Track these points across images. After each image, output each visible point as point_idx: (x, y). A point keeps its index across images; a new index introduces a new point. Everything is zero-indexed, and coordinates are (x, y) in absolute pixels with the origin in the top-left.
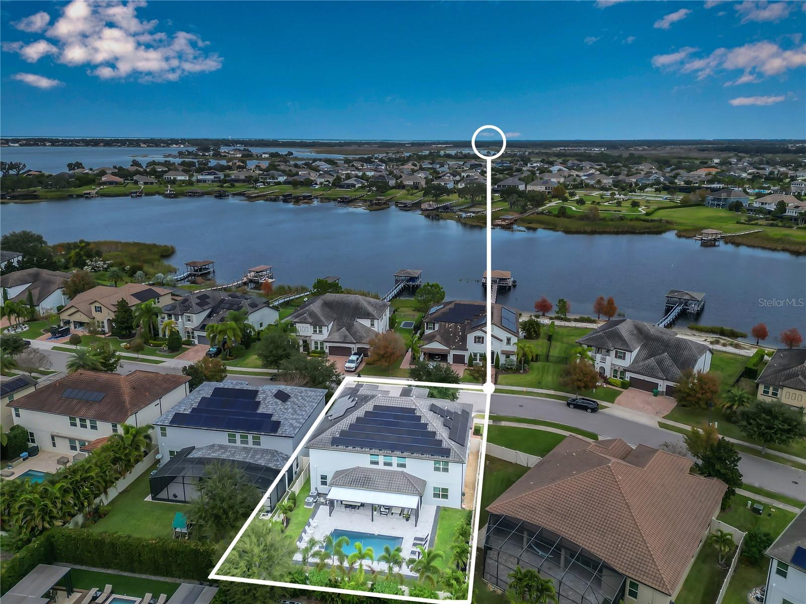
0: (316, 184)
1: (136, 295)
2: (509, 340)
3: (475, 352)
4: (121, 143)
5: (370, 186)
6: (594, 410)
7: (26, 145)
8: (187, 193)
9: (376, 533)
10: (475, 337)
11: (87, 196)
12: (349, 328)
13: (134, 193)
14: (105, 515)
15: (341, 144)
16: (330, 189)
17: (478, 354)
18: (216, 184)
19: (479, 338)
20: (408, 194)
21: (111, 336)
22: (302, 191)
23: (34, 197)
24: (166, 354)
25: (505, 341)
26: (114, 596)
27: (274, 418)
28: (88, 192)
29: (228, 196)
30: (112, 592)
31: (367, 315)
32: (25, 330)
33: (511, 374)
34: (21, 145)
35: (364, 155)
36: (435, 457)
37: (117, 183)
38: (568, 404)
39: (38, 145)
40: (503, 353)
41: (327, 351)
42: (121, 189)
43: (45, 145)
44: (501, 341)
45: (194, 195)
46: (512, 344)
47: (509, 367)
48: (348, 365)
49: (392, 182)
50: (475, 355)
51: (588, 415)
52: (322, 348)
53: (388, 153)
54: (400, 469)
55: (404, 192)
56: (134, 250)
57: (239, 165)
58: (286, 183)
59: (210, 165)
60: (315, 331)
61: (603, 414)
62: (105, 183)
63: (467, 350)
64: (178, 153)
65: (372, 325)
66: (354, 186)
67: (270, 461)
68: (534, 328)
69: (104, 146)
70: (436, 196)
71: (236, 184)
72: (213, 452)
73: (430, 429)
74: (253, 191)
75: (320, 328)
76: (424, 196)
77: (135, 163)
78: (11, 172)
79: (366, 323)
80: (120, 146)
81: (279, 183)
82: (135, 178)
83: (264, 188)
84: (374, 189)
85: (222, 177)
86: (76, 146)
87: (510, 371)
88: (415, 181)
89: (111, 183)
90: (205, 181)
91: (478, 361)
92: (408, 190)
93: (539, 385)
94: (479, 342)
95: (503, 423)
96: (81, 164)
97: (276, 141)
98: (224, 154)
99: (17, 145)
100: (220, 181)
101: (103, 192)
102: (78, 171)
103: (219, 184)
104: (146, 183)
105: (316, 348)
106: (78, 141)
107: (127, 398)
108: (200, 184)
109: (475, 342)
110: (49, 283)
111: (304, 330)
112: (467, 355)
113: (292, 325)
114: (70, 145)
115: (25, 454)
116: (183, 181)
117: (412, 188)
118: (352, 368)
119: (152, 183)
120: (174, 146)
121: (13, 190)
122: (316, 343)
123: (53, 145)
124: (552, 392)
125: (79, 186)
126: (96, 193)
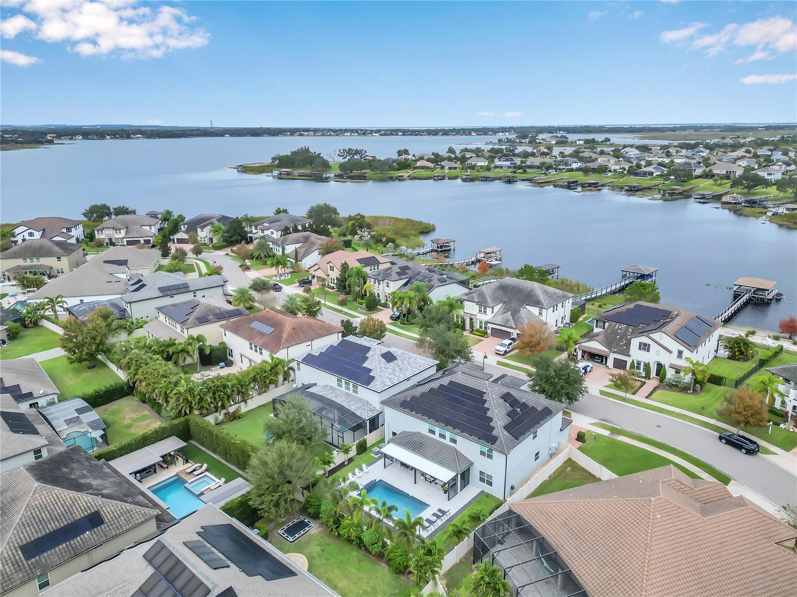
0: (610, 171)
1: (360, 261)
2: (680, 353)
3: (639, 359)
4: (456, 132)
5: (669, 174)
6: (750, 452)
7: (384, 135)
8: (480, 177)
9: (411, 494)
10: (640, 343)
11: (400, 179)
12: (515, 312)
13: (436, 176)
14: (239, 418)
15: (674, 129)
16: (623, 177)
17: (642, 364)
18: (510, 170)
19: (645, 345)
20: (715, 184)
21: (337, 291)
22: (592, 178)
23: (363, 178)
24: (364, 311)
25: (676, 353)
26: (207, 473)
27: (372, 374)
28: (401, 174)
29: (516, 181)
30: (207, 470)
31: (537, 303)
32: (287, 278)
33: (674, 391)
34: (381, 135)
35: (691, 140)
36: (481, 441)
37: (427, 168)
38: (721, 438)
39: (392, 135)
40: (672, 367)
41: (489, 331)
42: (428, 173)
43: (398, 135)
44: (670, 352)
45: (486, 179)
46: (683, 358)
47: (674, 383)
48: (499, 348)
49: (699, 171)
50: (639, 363)
51: (739, 456)
52: (486, 328)
53: (724, 138)
54: (452, 444)
55: (711, 181)
56: (401, 225)
57: (543, 152)
58: (578, 169)
59: (516, 152)
60: (480, 311)
61: (764, 460)
62: (418, 168)
63: (630, 356)
64: (498, 140)
65: (541, 314)
66: (651, 174)
67: (358, 408)
68: (740, 347)
69: (442, 135)
70: (749, 187)
71: (529, 170)
72: (325, 391)
73: (489, 414)
74: (543, 177)
75: (485, 308)
76: (731, 187)
77: (451, 150)
78: (356, 157)
79: (535, 310)
80: (454, 135)
81: (572, 170)
82: (442, 163)
83: (554, 174)
84: (672, 177)
85: (519, 163)
86: (421, 135)
87: (674, 388)
88: (729, 170)
89: (423, 168)
90: (501, 167)
91: (641, 371)
92: (716, 180)
93: (701, 411)
94: (644, 349)
95: (621, 438)
96: (407, 151)
97: (603, 127)
98: (540, 141)
99: (378, 135)
100: (515, 167)
101: (414, 175)
102: (404, 156)
103: (513, 170)
104: (450, 168)
105: (481, 327)
106: (423, 131)
107: (285, 335)
108: (496, 170)
109: (640, 349)
110: (313, 244)
111: (471, 308)
112: (629, 361)
113: (461, 302)
114: (416, 135)
115: (222, 364)
116: (481, 167)
117: (722, 178)
118: (501, 351)
119: (455, 168)
120: (501, 133)
121: (351, 172)
122: (481, 322)
123: (403, 135)
124: (713, 422)
125: (398, 170)
126: (408, 177)
